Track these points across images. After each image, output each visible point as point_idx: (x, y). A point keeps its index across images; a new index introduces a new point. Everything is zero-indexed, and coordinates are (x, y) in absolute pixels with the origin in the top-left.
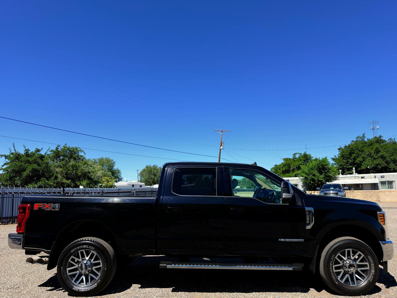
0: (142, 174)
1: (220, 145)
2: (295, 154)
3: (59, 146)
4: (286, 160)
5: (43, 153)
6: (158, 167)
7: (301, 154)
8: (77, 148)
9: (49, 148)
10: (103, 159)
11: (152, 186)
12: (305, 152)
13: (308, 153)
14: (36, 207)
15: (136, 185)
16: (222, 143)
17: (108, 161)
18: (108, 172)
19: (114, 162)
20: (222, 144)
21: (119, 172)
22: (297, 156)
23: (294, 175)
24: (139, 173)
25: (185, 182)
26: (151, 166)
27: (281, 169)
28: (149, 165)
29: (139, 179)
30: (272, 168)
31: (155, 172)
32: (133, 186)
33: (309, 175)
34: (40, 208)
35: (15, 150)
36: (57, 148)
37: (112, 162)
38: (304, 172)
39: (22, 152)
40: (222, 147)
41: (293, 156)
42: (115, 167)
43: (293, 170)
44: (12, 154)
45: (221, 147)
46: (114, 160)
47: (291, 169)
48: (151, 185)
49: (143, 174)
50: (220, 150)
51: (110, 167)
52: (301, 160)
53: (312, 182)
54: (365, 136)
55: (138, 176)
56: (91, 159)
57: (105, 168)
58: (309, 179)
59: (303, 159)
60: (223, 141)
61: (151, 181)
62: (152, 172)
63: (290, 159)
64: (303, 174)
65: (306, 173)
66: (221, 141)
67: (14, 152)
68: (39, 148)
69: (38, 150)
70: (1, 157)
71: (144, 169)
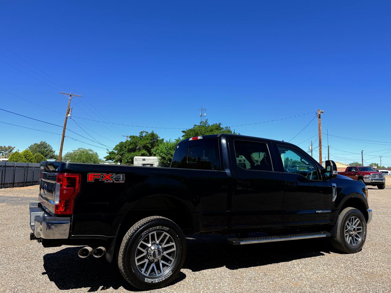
1: (67, 111)
2: (142, 133)
4: (132, 137)
7: (148, 133)
12: (153, 131)
13: (155, 133)
14: (91, 177)
16: (69, 109)
22: (144, 134)
23: (140, 154)
27: (127, 147)
30: (117, 145)
33: (167, 155)
34: (96, 180)
38: (162, 152)
41: (140, 134)
43: (139, 150)
47: (138, 147)
50: (67, 118)
52: (148, 139)
53: (168, 162)
54: (207, 122)
58: (166, 159)
59: (150, 138)
60: (71, 107)
63: (137, 137)
64: (161, 154)
65: (164, 153)
66: (69, 107)
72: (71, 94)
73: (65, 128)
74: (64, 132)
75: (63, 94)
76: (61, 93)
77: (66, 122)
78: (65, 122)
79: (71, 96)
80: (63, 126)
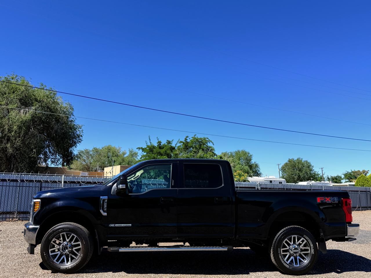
0: (283, 169)
3: (187, 137)
5: (173, 145)
6: (303, 160)
8: (205, 138)
9: (179, 140)
10: (239, 152)
11: (297, 184)
15: (274, 181)
17: (245, 153)
18: (246, 165)
19: (251, 155)
21: (257, 166)
24: (280, 168)
25: (343, 179)
26: (294, 159)
28: (292, 158)
29: (281, 175)
31: (300, 166)
32: (271, 182)
35: (151, 143)
36: (186, 139)
37: (249, 155)
39: (156, 144)
42: (252, 161)
44: (148, 146)
46: (251, 153)
48: (295, 182)
49: (285, 169)
51: (247, 160)
55: (279, 171)
56: (227, 152)
57: (243, 162)
61: (296, 177)
62: (297, 167)
67: (150, 145)
68: (170, 140)
69: (169, 142)
70: (139, 150)
71: (287, 164)
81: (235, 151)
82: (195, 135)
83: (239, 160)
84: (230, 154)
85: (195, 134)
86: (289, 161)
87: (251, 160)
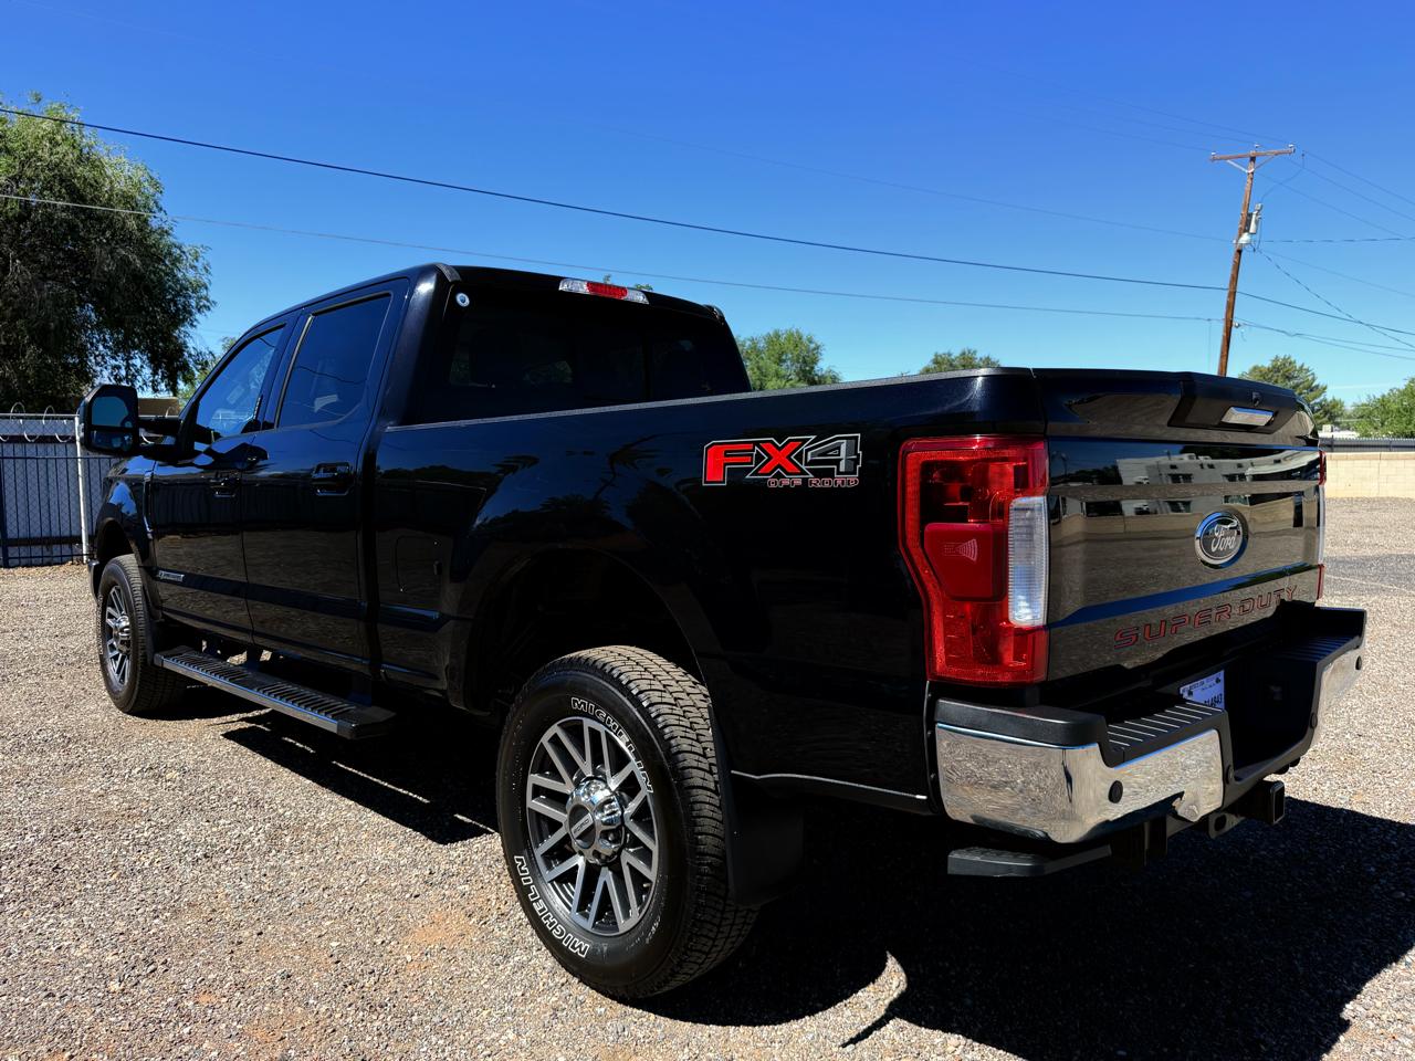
1: (1238, 224)
10: (780, 337)
16: (1250, 215)
17: (796, 340)
18: (800, 380)
19: (817, 348)
20: (1248, 223)
26: (950, 355)
28: (946, 351)
37: (813, 346)
40: (1245, 238)
45: (1240, 236)
46: (818, 340)
50: (1240, 252)
51: (805, 362)
57: (791, 368)
66: (1247, 206)
72: (1252, 153)
73: (1233, 294)
74: (1231, 307)
75: (1221, 159)
76: (1214, 160)
77: (1237, 267)
78: (1234, 269)
79: (1253, 159)
80: (1227, 286)
81: (765, 334)
82: (608, 277)
83: (780, 361)
84: (748, 343)
85: (607, 274)
86: (936, 362)
87: (815, 361)
